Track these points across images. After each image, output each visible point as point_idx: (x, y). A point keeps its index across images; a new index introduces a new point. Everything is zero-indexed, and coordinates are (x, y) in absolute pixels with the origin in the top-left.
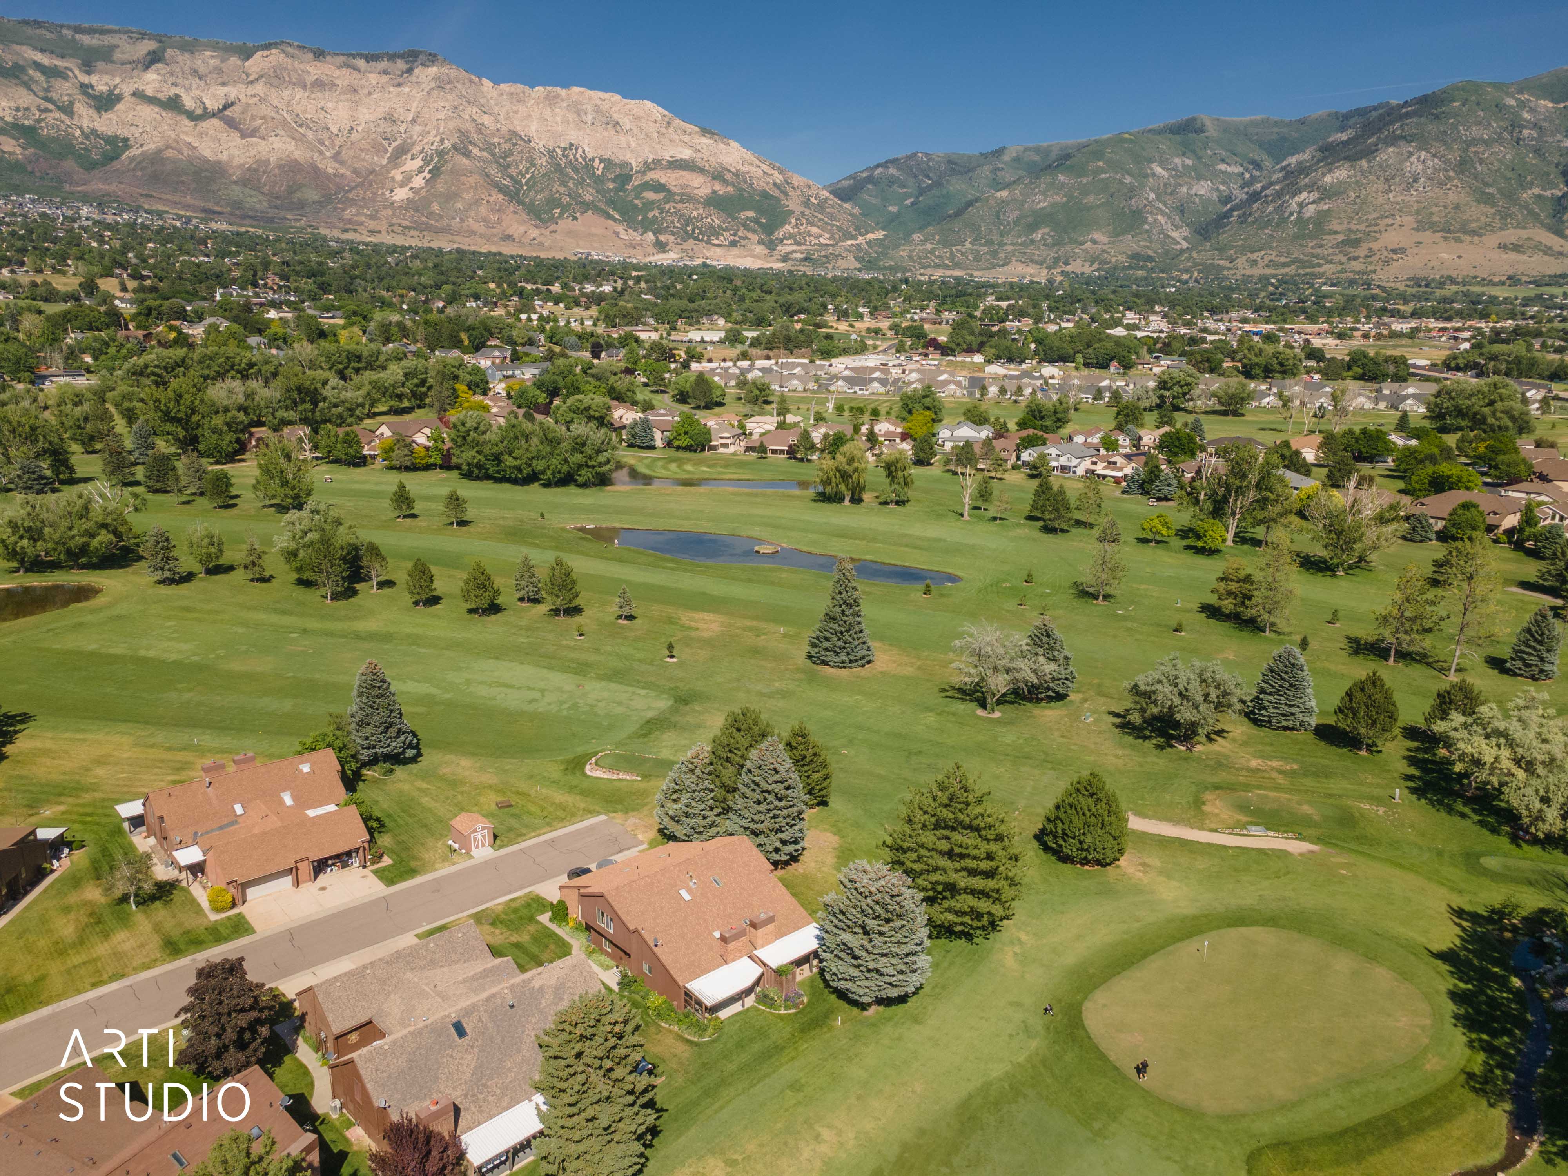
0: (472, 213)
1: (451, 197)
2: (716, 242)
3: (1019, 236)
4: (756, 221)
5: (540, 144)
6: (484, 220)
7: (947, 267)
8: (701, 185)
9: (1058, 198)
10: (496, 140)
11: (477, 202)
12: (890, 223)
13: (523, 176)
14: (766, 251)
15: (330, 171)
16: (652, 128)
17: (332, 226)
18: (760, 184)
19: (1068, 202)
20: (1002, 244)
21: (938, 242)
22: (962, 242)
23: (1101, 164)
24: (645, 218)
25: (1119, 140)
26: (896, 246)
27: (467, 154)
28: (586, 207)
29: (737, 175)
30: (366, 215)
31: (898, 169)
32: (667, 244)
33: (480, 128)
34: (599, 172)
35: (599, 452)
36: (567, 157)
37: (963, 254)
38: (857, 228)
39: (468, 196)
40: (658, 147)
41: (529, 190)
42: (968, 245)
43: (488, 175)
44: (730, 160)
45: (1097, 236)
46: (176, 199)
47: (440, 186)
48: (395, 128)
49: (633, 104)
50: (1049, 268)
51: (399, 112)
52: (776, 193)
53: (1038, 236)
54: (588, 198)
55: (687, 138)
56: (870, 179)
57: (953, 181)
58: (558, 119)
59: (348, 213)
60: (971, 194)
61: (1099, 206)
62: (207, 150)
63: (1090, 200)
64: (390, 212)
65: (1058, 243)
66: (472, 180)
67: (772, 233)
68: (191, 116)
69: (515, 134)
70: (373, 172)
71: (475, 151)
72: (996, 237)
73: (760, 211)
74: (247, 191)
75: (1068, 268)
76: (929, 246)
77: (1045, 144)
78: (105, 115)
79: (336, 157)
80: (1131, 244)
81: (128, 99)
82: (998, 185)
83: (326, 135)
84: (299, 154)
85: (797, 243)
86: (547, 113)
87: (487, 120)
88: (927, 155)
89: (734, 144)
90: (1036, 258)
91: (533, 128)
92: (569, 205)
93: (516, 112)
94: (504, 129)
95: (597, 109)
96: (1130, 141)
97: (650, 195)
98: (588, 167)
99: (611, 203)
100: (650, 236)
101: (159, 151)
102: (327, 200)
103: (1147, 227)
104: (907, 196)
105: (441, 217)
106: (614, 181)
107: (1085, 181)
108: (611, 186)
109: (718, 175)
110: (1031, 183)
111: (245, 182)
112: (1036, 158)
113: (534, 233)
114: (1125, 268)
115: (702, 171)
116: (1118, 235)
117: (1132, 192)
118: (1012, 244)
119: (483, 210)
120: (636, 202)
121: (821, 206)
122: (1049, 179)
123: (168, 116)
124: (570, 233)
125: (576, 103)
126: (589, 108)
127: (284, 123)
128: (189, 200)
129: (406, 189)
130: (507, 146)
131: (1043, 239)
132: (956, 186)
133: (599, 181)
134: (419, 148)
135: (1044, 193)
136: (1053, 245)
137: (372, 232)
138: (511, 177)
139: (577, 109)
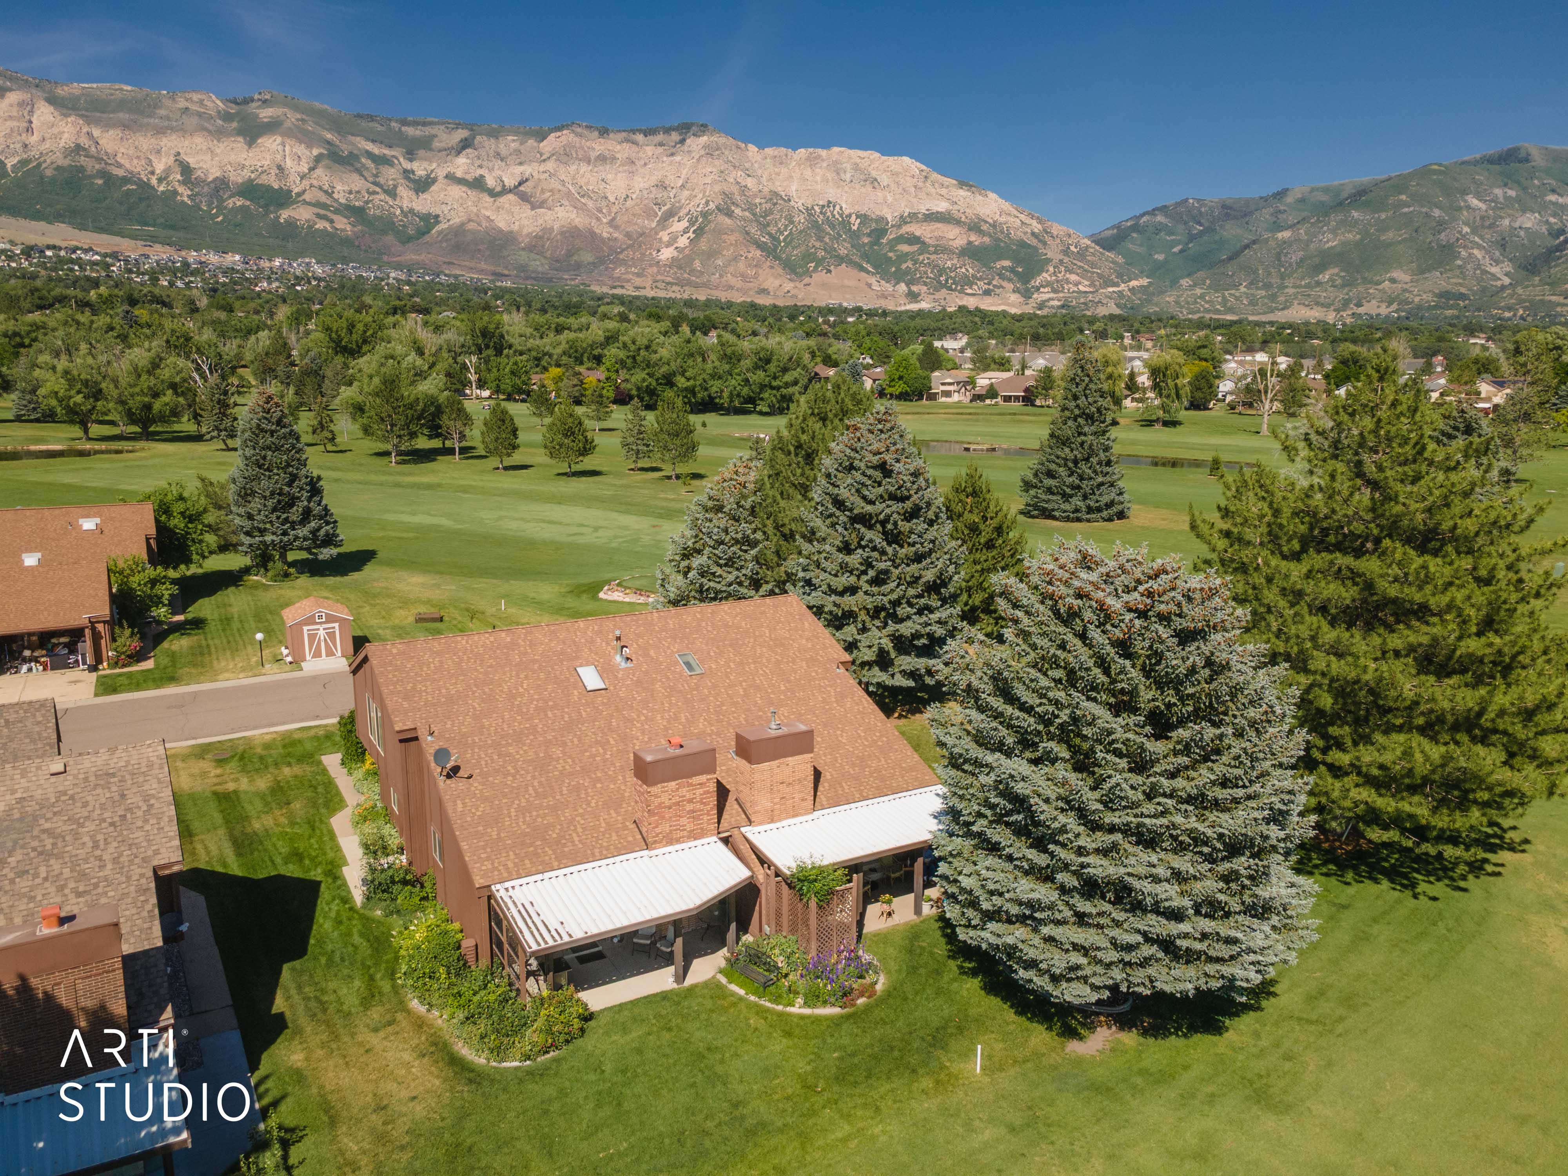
0: (731, 269)
1: (711, 254)
2: (969, 291)
3: (1303, 278)
4: (1012, 270)
5: (799, 202)
6: (742, 275)
7: (1218, 312)
8: (956, 237)
9: (1350, 236)
10: (758, 201)
11: (735, 259)
12: (1156, 270)
13: (782, 233)
14: (1022, 299)
15: (605, 235)
16: (909, 183)
17: (602, 283)
18: (1018, 234)
19: (1361, 240)
20: (1282, 287)
21: (1209, 287)
22: (1236, 286)
23: (1403, 197)
24: (898, 269)
25: (1423, 173)
26: (1162, 293)
27: (730, 214)
28: (840, 260)
29: (994, 225)
30: (634, 274)
31: (1166, 216)
32: (919, 295)
33: (744, 189)
34: (855, 228)
35: (785, 370)
36: (824, 214)
37: (1237, 299)
38: (1120, 276)
39: (728, 253)
40: (915, 200)
41: (786, 246)
42: (1243, 289)
43: (747, 233)
44: (988, 212)
45: (1396, 274)
46: (472, 265)
47: (703, 245)
48: (665, 194)
49: (891, 161)
50: (1338, 311)
51: (671, 180)
52: (1034, 242)
53: (1325, 277)
54: (843, 252)
55: (944, 191)
56: (1135, 228)
57: (1228, 227)
58: (818, 178)
59: (617, 272)
60: (1248, 237)
61: (1399, 242)
62: (502, 222)
63: (1390, 235)
64: (655, 269)
65: (1348, 284)
66: (732, 238)
67: (1028, 282)
68: (492, 193)
69: (776, 194)
70: (642, 234)
71: (738, 211)
72: (1275, 280)
73: (1017, 261)
74: (533, 256)
75: (1361, 310)
76: (1198, 291)
77: (1336, 183)
78: (422, 196)
79: (611, 223)
80: (1438, 281)
81: (441, 181)
82: (1278, 227)
83: (604, 203)
84: (578, 220)
85: (1055, 291)
86: (808, 173)
87: (750, 182)
88: (1198, 200)
89: (992, 196)
90: (1322, 300)
91: (794, 188)
92: (824, 258)
93: (778, 174)
94: (766, 189)
95: (856, 168)
96: (1440, 172)
97: (905, 248)
98: (845, 223)
99: (866, 257)
100: (902, 287)
101: (463, 224)
102: (601, 261)
103: (1459, 262)
104: (1175, 243)
105: (702, 273)
106: (869, 235)
107: (1383, 216)
108: (866, 240)
109: (975, 227)
110: (1318, 221)
111: (530, 248)
112: (1324, 198)
113: (788, 286)
114: (1430, 308)
115: (958, 222)
116: (1423, 273)
117: (1441, 225)
118: (1295, 287)
119: (741, 266)
120: (891, 254)
121: (1082, 254)
122: (1340, 217)
123: (473, 194)
124: (824, 285)
125: (836, 162)
126: (848, 166)
127: (569, 194)
128: (483, 265)
129: (671, 249)
130: (768, 206)
131: (1331, 280)
132: (1231, 231)
133: (855, 235)
134: (685, 211)
135: (1334, 231)
136: (1343, 286)
137: (637, 288)
138: (770, 234)
139: (837, 169)
